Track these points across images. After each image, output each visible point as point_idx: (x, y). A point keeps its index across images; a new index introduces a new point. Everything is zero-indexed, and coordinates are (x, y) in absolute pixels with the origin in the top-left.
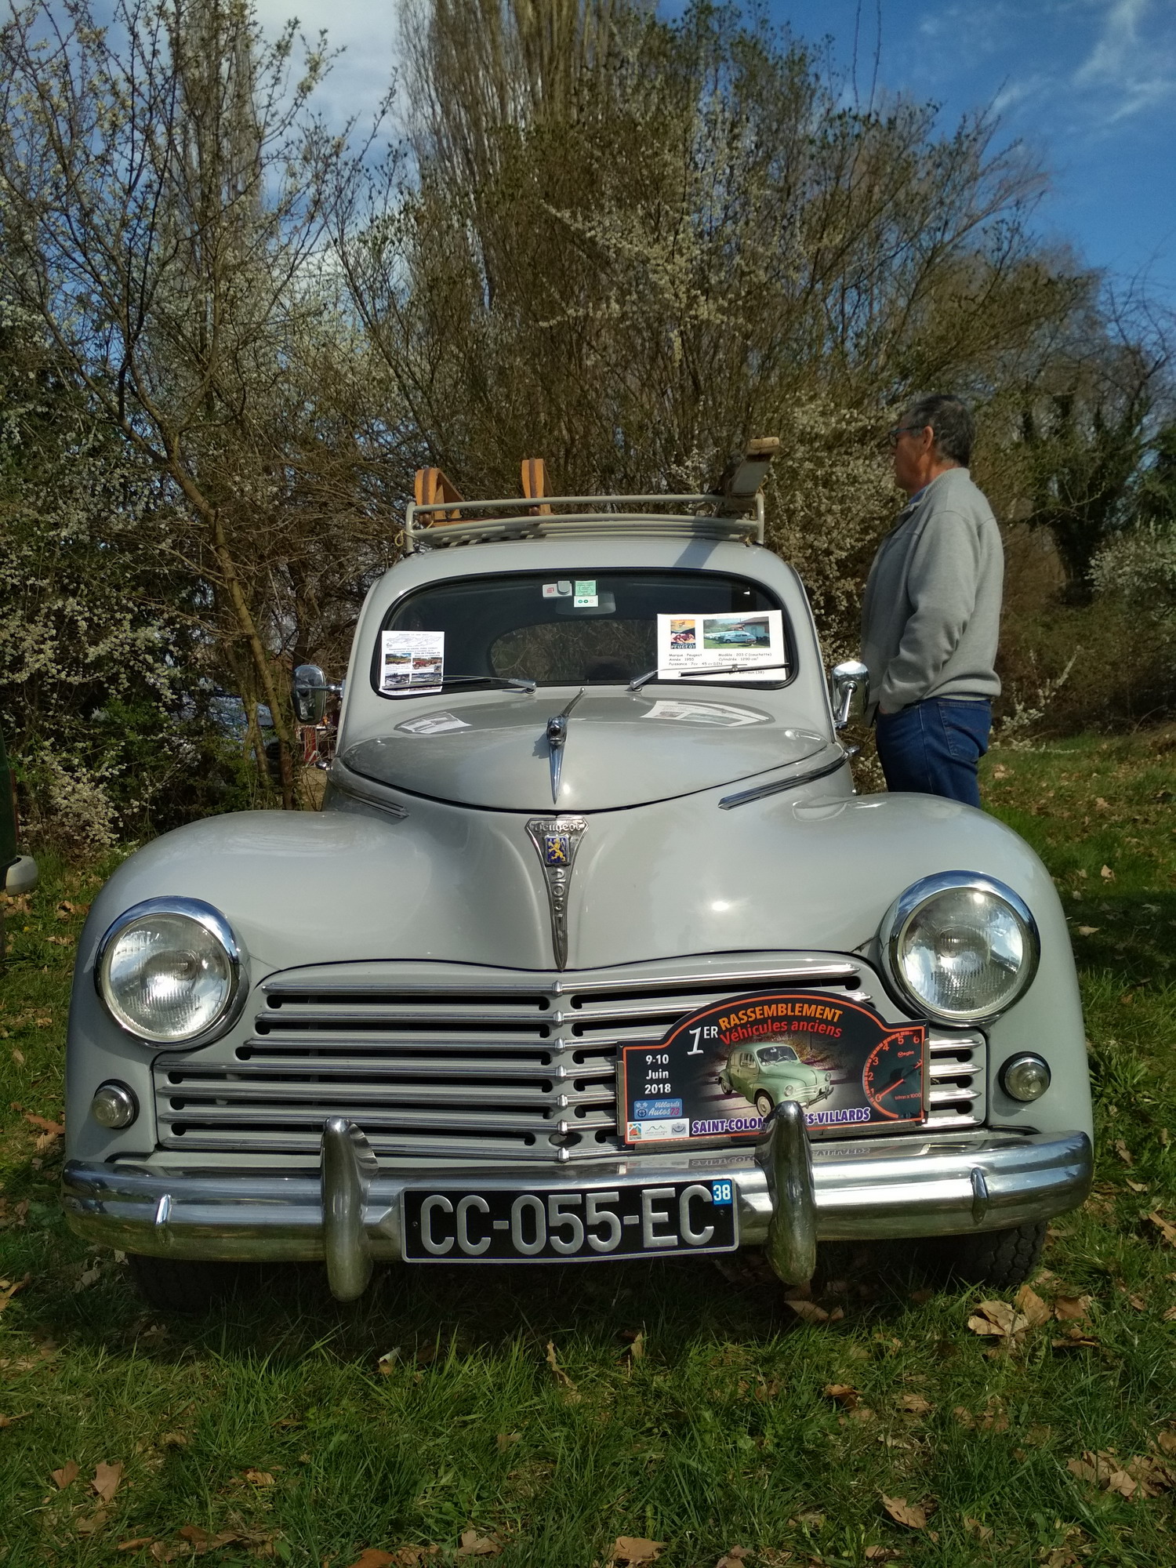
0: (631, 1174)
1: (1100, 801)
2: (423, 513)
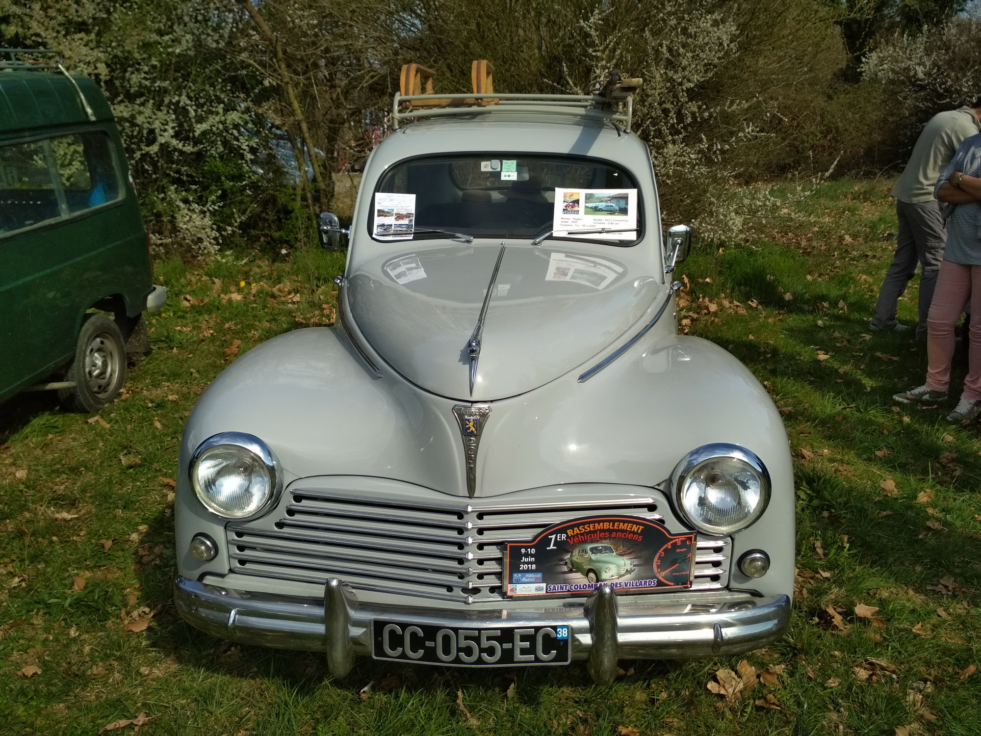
0: (510, 618)
1: (847, 237)
2: (405, 101)
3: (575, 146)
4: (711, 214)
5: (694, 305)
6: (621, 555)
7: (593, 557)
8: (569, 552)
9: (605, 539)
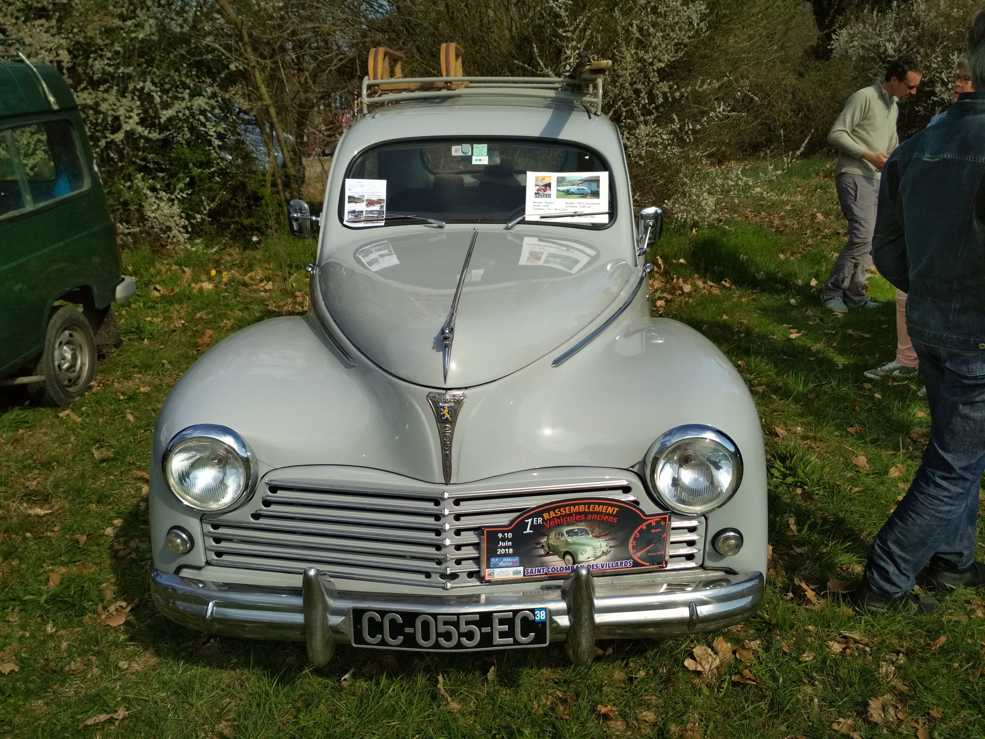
0: (489, 602)
1: (819, 215)
2: (374, 85)
3: (546, 129)
4: (684, 194)
5: (668, 286)
6: (597, 537)
7: (570, 539)
8: (545, 535)
9: (581, 521)
